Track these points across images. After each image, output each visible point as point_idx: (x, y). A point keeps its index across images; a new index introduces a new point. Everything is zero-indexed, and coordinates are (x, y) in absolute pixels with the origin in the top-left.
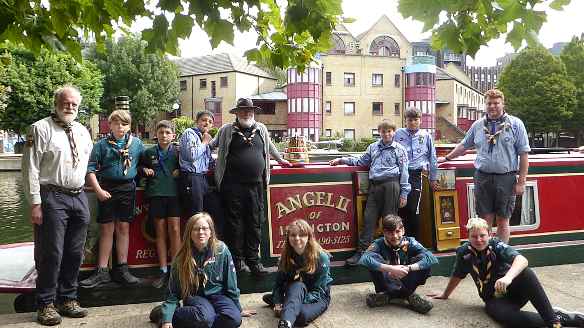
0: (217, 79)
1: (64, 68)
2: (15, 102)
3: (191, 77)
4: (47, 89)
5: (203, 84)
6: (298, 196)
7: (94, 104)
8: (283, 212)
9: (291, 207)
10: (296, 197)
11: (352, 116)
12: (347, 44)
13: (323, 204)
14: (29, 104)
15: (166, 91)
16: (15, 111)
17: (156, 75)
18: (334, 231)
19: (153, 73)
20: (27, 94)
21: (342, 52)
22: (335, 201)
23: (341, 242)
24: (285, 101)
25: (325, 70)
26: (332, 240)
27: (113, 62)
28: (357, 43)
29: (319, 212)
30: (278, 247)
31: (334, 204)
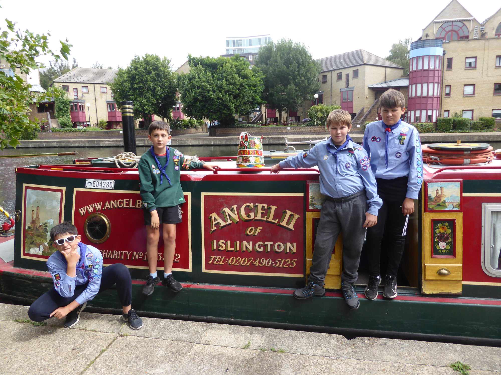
0: (350, 71)
1: (235, 73)
2: (204, 99)
3: (330, 72)
4: (223, 89)
5: (340, 77)
6: (235, 207)
7: (256, 97)
8: (218, 224)
9: (226, 219)
10: (233, 208)
11: (472, 98)
12: (471, 29)
13: (265, 219)
14: (213, 99)
15: (310, 84)
16: (205, 105)
17: (301, 72)
18: (276, 252)
19: (299, 71)
20: (211, 93)
21: (466, 38)
22: (279, 215)
23: (285, 266)
24: (407, 87)
25: (447, 56)
26: (273, 263)
27: (271, 65)
28: (481, 28)
29: (259, 228)
30: (210, 262)
31: (277, 220)
